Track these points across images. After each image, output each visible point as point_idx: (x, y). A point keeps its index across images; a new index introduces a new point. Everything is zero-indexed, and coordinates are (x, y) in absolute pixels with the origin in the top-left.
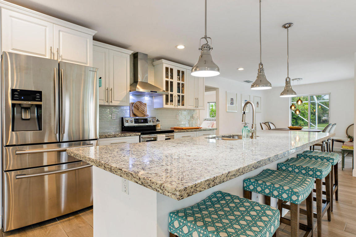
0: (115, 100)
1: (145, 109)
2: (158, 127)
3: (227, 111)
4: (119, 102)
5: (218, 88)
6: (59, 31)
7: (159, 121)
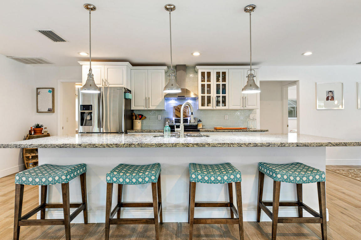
0: (152, 105)
1: (186, 110)
2: (200, 126)
3: (318, 108)
4: (156, 107)
5: (299, 81)
6: (108, 68)
7: (201, 121)
